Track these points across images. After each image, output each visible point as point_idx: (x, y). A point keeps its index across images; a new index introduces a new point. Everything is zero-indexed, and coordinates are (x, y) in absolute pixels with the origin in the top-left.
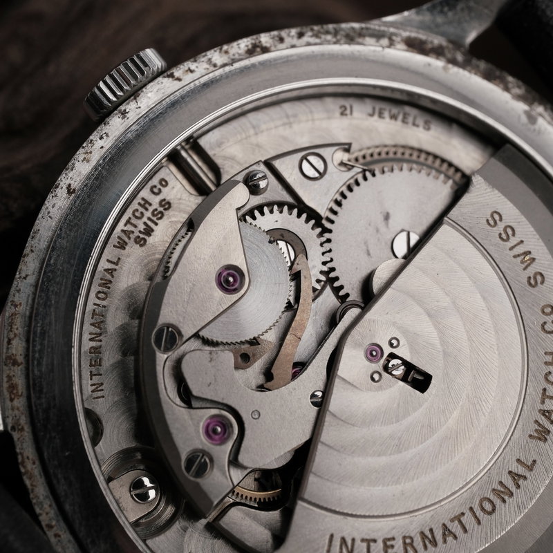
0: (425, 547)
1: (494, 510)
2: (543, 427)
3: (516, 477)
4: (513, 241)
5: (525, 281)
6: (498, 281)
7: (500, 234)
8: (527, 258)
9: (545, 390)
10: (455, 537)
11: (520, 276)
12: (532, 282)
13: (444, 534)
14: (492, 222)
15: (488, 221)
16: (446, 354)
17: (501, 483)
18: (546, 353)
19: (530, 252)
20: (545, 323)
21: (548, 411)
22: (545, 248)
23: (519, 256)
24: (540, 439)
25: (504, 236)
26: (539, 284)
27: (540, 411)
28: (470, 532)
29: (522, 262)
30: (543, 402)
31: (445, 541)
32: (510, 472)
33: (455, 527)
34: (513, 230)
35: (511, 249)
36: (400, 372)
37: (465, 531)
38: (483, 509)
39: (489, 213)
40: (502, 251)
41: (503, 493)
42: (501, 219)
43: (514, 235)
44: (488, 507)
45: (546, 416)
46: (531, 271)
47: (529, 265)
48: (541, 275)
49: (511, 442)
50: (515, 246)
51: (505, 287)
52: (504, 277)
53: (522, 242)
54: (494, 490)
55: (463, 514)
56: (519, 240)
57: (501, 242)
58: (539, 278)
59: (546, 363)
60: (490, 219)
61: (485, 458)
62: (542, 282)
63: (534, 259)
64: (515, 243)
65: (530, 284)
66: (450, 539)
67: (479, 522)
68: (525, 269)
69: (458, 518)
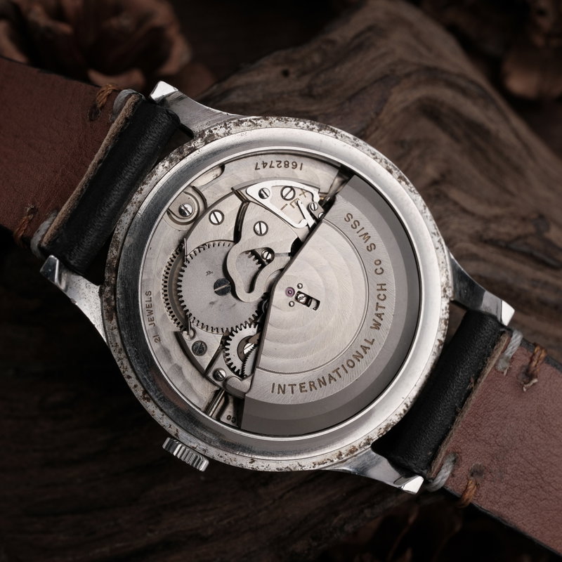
0: (321, 386)
1: (354, 365)
2: (377, 322)
3: (365, 348)
4: (359, 228)
5: (366, 248)
6: (351, 249)
7: (352, 225)
8: (366, 236)
9: (377, 303)
10: (335, 380)
11: (363, 246)
12: (369, 248)
13: (330, 379)
14: (347, 219)
15: (345, 219)
16: (326, 290)
17: (357, 352)
18: (377, 285)
19: (368, 233)
20: (377, 269)
21: (379, 314)
22: (375, 230)
23: (362, 235)
24: (376, 328)
25: (354, 226)
26: (373, 250)
27: (375, 314)
28: (342, 377)
29: (364, 239)
30: (377, 310)
31: (330, 383)
32: (361, 346)
33: (335, 375)
34: (359, 223)
35: (358, 232)
36: (303, 300)
37: (340, 377)
38: (348, 365)
39: (346, 215)
40: (354, 234)
41: (359, 357)
42: (352, 218)
43: (359, 225)
44: (351, 364)
45: (379, 317)
46: (368, 243)
47: (367, 240)
48: (374, 245)
49: (361, 331)
50: (360, 230)
51: (355, 252)
52: (354, 247)
53: (363, 228)
54: (353, 355)
55: (339, 368)
57: (353, 229)
58: (373, 247)
59: (378, 290)
61: (348, 339)
62: (375, 248)
63: (370, 237)
65: (368, 250)
66: (332, 381)
67: (347, 372)
68: (365, 242)
69: (336, 371)
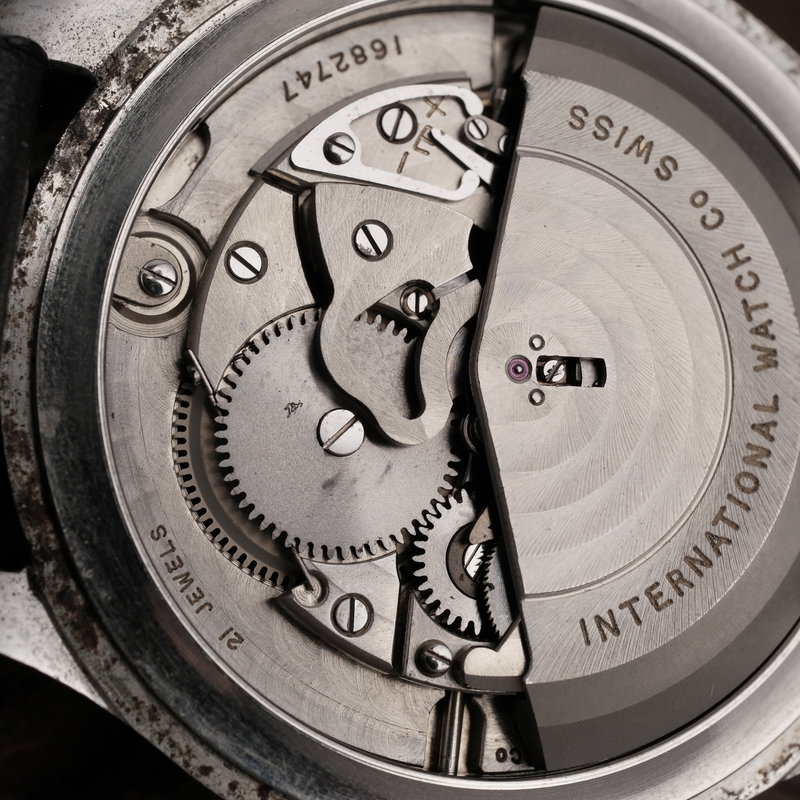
0: (700, 574)
1: (757, 482)
2: (765, 349)
3: (763, 429)
4: (615, 133)
5: (654, 176)
7: (595, 134)
8: (642, 147)
9: (745, 302)
10: (729, 542)
11: (645, 173)
12: (663, 173)
13: (713, 544)
14: (577, 123)
15: (571, 124)
16: (605, 323)
17: (749, 446)
18: (724, 255)
19: (642, 137)
20: (704, 218)
21: (761, 326)
22: (657, 121)
23: (631, 148)
24: (769, 366)
26: (673, 173)
27: (751, 331)
28: (741, 525)
29: (639, 155)
30: (750, 318)
31: (719, 553)
32: (753, 427)
33: (722, 530)
34: (608, 120)
35: (617, 144)
36: (561, 374)
37: (737, 527)
38: (743, 489)
39: (568, 112)
40: (609, 154)
41: (759, 456)
42: (586, 114)
43: (611, 125)
44: (748, 483)
45: (762, 334)
46: (655, 161)
47: (649, 154)
48: (670, 158)
49: (736, 389)
50: (621, 138)
51: (634, 199)
52: (625, 187)
53: (626, 129)
54: (744, 459)
55: (724, 508)
56: (621, 128)
57: (602, 143)
58: (669, 165)
59: (731, 268)
60: (572, 120)
61: (716, 423)
62: (676, 167)
63: (650, 144)
64: (618, 134)
65: (662, 178)
66: (723, 547)
67: (748, 508)
68: (646, 161)
69: (721, 516)
